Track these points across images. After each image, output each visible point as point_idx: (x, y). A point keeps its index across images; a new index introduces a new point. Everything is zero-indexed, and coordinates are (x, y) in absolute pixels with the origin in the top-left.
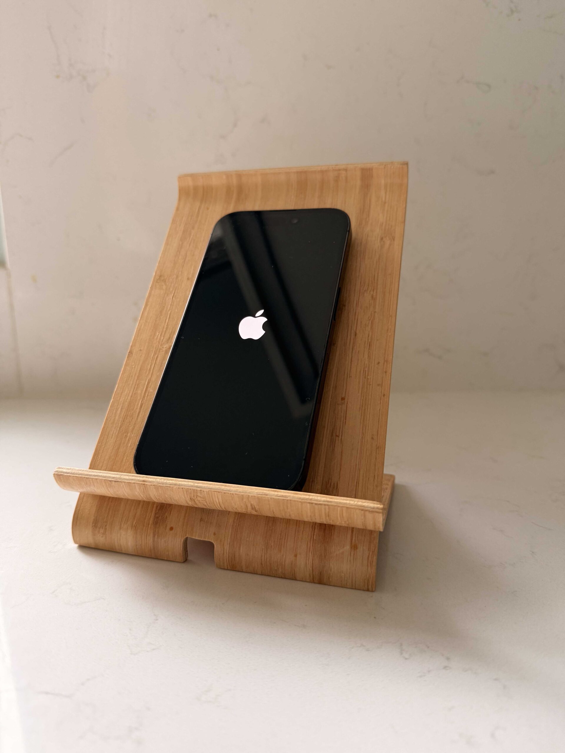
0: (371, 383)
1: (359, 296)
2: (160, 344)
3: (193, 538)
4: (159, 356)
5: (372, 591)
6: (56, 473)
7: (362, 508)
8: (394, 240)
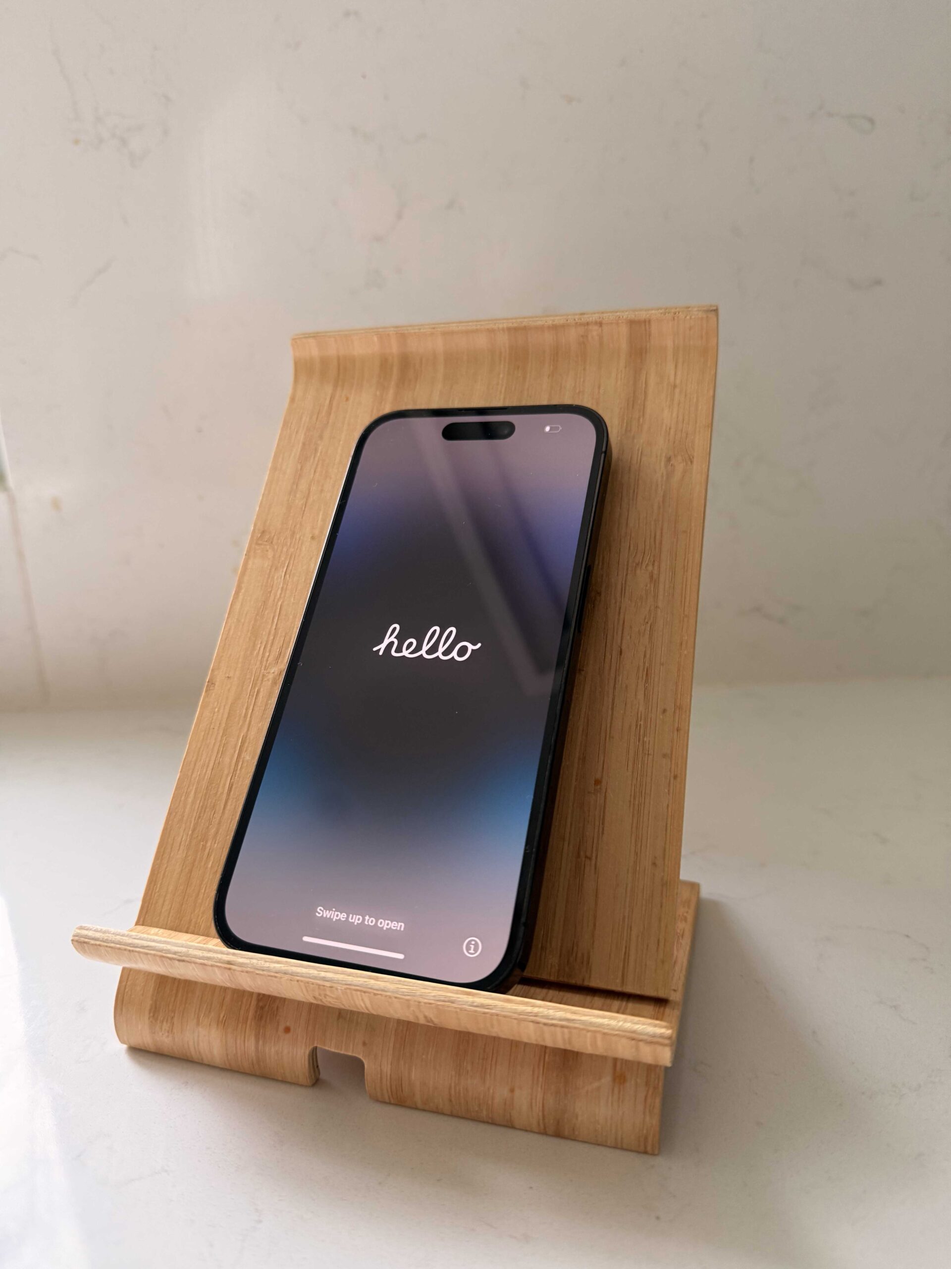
0: (651, 752)
1: (627, 575)
2: (263, 667)
3: (327, 1048)
4: (262, 689)
5: (653, 1154)
6: (76, 938)
7: (633, 1035)
8: (692, 462)
